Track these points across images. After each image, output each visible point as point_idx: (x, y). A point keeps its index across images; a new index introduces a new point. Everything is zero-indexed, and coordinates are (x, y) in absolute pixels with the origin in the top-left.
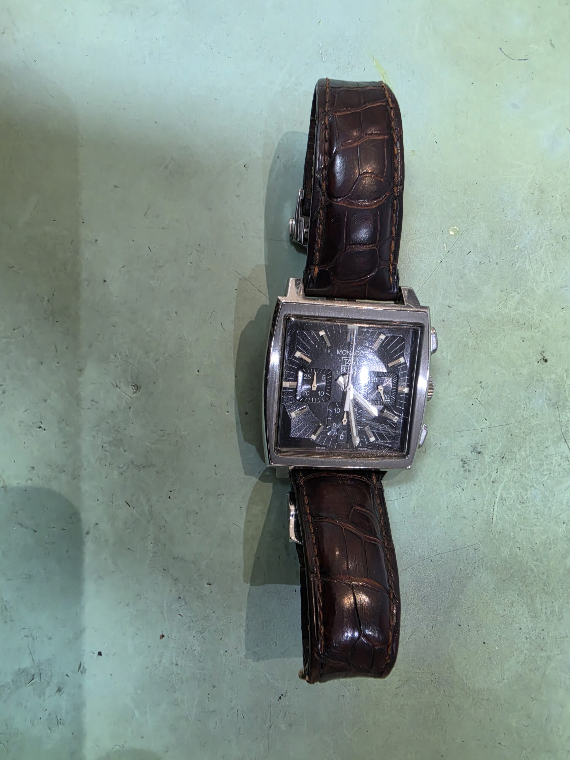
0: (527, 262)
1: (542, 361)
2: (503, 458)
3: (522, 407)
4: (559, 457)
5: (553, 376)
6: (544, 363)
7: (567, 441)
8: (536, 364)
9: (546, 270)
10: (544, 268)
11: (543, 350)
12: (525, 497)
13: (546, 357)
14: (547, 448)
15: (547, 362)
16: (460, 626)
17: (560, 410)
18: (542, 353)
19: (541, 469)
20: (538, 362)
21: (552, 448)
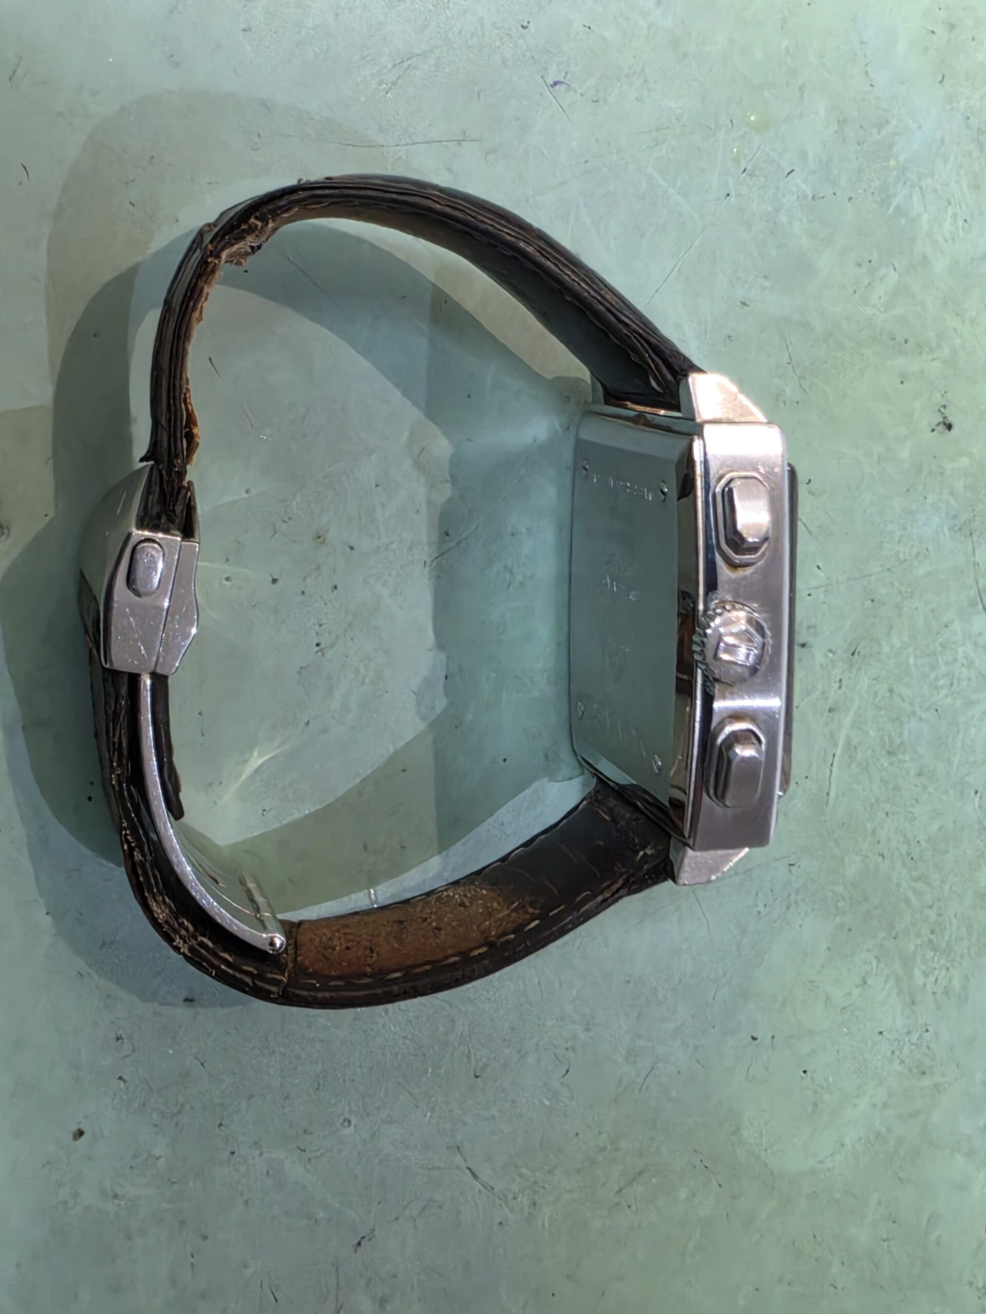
0: (916, 197)
1: (942, 428)
2: (853, 654)
5: (964, 462)
6: (946, 432)
8: (928, 434)
9: (955, 214)
10: (950, 209)
11: (945, 402)
13: (951, 419)
14: (946, 626)
15: (952, 431)
16: (754, 1039)
17: (975, 540)
18: (942, 409)
19: (933, 676)
20: (933, 430)
21: (957, 626)
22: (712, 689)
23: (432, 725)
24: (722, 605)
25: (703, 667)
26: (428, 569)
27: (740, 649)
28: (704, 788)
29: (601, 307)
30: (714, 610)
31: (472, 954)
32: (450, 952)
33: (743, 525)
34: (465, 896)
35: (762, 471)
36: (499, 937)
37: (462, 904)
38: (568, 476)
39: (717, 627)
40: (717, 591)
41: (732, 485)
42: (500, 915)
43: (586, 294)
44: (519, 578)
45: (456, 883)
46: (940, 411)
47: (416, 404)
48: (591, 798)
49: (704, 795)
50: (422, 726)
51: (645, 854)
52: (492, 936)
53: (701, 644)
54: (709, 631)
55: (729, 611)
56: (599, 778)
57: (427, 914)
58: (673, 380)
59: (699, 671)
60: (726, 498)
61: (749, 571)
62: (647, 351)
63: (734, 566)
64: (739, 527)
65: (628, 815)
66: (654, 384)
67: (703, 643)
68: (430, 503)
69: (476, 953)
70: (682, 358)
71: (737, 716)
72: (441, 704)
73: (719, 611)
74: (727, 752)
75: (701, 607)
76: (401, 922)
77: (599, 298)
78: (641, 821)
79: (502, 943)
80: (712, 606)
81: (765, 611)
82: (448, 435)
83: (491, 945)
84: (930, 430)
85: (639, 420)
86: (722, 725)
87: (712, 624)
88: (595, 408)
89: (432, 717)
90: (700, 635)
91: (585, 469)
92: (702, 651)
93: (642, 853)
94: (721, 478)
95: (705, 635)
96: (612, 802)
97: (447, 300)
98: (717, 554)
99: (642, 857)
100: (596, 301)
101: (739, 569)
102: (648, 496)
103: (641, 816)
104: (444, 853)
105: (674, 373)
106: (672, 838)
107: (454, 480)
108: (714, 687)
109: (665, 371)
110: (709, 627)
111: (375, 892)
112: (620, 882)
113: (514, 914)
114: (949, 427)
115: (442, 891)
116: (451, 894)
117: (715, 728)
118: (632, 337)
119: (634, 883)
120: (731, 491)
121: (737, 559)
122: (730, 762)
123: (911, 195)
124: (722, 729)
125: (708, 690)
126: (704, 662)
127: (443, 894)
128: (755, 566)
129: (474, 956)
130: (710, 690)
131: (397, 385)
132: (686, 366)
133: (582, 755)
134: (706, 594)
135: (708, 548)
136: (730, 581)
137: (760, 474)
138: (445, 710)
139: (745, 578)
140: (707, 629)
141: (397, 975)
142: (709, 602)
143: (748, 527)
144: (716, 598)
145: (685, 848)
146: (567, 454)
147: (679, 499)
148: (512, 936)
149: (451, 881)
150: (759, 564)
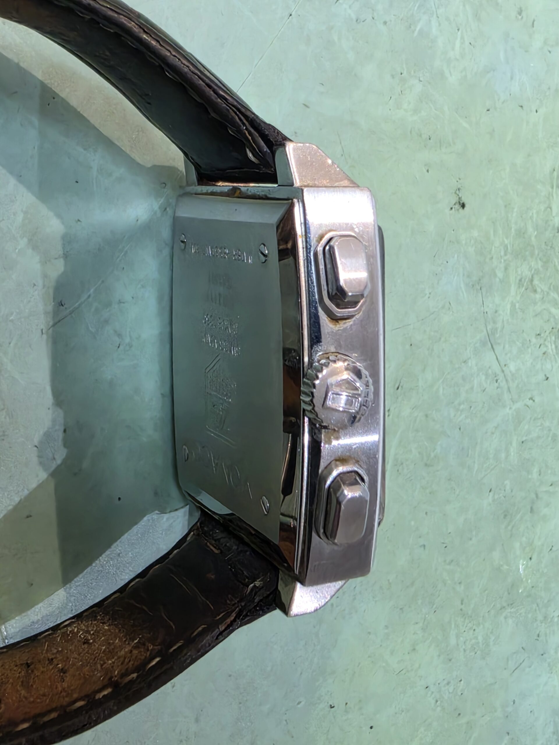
0: (434, 23)
1: (457, 206)
2: (398, 388)
3: (427, 292)
4: (483, 378)
5: (475, 233)
6: (461, 210)
7: (494, 347)
8: (447, 211)
9: (462, 38)
10: (459, 33)
11: (459, 186)
12: (432, 455)
13: (464, 200)
14: (465, 362)
15: (465, 208)
16: (332, 707)
17: (484, 294)
18: (458, 192)
19: (456, 403)
20: (452, 208)
21: (472, 363)
22: (319, 436)
23: (54, 474)
24: (327, 356)
25: (312, 416)
26: (45, 336)
27: (341, 396)
28: (314, 529)
29: (201, 82)
30: (319, 361)
31: (97, 697)
32: (75, 696)
33: (345, 281)
34: (88, 632)
35: (356, 230)
36: (123, 675)
37: (86, 642)
38: (166, 252)
39: (325, 378)
40: (321, 344)
41: (332, 243)
42: (123, 653)
43: (186, 70)
44: (127, 340)
45: (79, 617)
46: (455, 193)
47: (29, 187)
48: (198, 529)
49: (314, 535)
50: (43, 475)
51: (255, 586)
52: (116, 676)
53: (310, 394)
54: (317, 382)
55: (335, 362)
56: (203, 511)
57: (53, 654)
58: (269, 151)
59: (306, 419)
60: (327, 255)
61: (349, 323)
62: (244, 124)
63: (335, 319)
64: (342, 283)
65: (235, 547)
66: (250, 155)
67: (312, 393)
68: (45, 276)
69: (101, 695)
70: (276, 131)
71: (342, 460)
72: (61, 455)
73: (323, 361)
74: (335, 494)
75: (306, 359)
76: (28, 665)
77: (199, 74)
78: (248, 553)
79: (126, 684)
80: (316, 357)
81: (365, 360)
82: (59, 216)
83: (115, 685)
84: (450, 208)
85: (233, 193)
86: (329, 469)
87: (320, 376)
88: (190, 189)
89: (54, 466)
90: (307, 384)
91: (183, 242)
92: (312, 401)
93: (252, 585)
94: (321, 237)
95: (314, 386)
96: (218, 534)
97: (54, 96)
98: (320, 309)
99: (252, 590)
100: (196, 77)
101: (340, 322)
102: (247, 260)
103: (246, 548)
104: (68, 586)
105: (270, 144)
106: (281, 572)
107: (66, 256)
108: (321, 433)
109: (262, 143)
110: (317, 378)
111: (5, 627)
112: (234, 615)
113: (135, 652)
114: (463, 206)
115: (66, 626)
116: (76, 630)
117: (322, 472)
118: (231, 111)
119: (246, 616)
120: (332, 249)
121: (340, 313)
122: (339, 503)
123: (430, 21)
124: (330, 473)
125: (315, 437)
126: (313, 411)
127: (67, 630)
128: (354, 319)
129: (99, 699)
130: (317, 437)
131: (11, 173)
132: (280, 138)
133: (186, 490)
134: (311, 347)
135: (310, 303)
136: (333, 334)
137: (355, 232)
138: (64, 461)
139: (345, 330)
140: (315, 380)
141: (25, 725)
142: (314, 354)
143: (348, 282)
144: (321, 350)
145: (295, 583)
146: (166, 233)
147: (279, 260)
148: (135, 675)
149: (75, 613)
150: (357, 317)
